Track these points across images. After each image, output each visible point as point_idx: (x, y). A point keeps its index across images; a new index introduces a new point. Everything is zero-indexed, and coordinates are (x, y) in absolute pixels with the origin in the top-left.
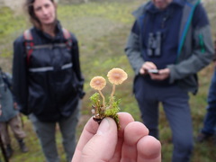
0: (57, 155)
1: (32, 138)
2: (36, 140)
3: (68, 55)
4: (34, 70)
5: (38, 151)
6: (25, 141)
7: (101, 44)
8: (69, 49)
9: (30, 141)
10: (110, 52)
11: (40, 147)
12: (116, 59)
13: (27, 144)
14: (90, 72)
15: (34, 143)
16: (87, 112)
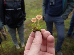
0: (17, 41)
1: (9, 36)
2: (10, 36)
3: (20, 5)
4: (7, 9)
5: (11, 40)
6: (6, 37)
7: (33, 4)
8: (20, 2)
9: (8, 37)
10: (36, 7)
11: (11, 39)
12: (38, 9)
13: (7, 38)
14: (29, 14)
15: (10, 37)
16: (28, 27)
